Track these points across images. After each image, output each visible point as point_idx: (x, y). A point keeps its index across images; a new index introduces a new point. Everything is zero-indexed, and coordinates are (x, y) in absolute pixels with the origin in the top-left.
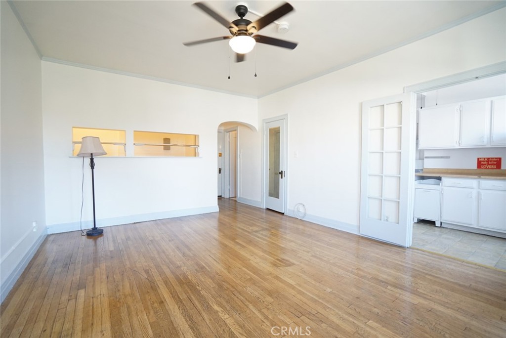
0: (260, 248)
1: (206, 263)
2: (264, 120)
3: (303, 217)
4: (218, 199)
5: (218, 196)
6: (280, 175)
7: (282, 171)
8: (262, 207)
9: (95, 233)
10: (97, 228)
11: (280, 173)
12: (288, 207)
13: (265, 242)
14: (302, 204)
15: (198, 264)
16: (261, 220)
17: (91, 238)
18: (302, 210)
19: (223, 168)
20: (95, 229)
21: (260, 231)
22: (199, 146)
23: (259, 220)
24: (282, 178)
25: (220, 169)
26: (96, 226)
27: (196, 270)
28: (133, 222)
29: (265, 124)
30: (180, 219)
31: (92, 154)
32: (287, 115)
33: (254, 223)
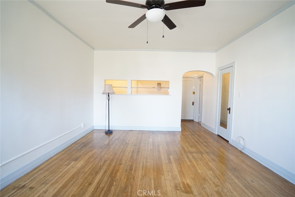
0: (181, 167)
1: (136, 167)
2: (219, 68)
3: (243, 149)
4: (181, 121)
5: (181, 120)
6: (228, 111)
7: (230, 108)
8: (215, 133)
9: (109, 132)
10: (110, 130)
11: (228, 109)
12: (232, 138)
13: (189, 164)
14: (242, 137)
15: (131, 166)
16: (205, 144)
17: (107, 135)
18: (242, 142)
19: (195, 102)
20: (109, 130)
21: (195, 153)
22: (169, 88)
23: (202, 143)
24: (229, 113)
25: (193, 102)
26: (110, 129)
27: (127, 170)
28: (129, 130)
29: (219, 71)
30: (153, 132)
31: (109, 93)
32: (234, 62)
33: (197, 145)
